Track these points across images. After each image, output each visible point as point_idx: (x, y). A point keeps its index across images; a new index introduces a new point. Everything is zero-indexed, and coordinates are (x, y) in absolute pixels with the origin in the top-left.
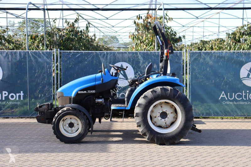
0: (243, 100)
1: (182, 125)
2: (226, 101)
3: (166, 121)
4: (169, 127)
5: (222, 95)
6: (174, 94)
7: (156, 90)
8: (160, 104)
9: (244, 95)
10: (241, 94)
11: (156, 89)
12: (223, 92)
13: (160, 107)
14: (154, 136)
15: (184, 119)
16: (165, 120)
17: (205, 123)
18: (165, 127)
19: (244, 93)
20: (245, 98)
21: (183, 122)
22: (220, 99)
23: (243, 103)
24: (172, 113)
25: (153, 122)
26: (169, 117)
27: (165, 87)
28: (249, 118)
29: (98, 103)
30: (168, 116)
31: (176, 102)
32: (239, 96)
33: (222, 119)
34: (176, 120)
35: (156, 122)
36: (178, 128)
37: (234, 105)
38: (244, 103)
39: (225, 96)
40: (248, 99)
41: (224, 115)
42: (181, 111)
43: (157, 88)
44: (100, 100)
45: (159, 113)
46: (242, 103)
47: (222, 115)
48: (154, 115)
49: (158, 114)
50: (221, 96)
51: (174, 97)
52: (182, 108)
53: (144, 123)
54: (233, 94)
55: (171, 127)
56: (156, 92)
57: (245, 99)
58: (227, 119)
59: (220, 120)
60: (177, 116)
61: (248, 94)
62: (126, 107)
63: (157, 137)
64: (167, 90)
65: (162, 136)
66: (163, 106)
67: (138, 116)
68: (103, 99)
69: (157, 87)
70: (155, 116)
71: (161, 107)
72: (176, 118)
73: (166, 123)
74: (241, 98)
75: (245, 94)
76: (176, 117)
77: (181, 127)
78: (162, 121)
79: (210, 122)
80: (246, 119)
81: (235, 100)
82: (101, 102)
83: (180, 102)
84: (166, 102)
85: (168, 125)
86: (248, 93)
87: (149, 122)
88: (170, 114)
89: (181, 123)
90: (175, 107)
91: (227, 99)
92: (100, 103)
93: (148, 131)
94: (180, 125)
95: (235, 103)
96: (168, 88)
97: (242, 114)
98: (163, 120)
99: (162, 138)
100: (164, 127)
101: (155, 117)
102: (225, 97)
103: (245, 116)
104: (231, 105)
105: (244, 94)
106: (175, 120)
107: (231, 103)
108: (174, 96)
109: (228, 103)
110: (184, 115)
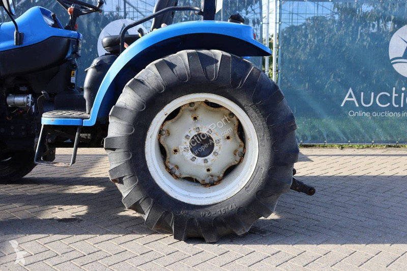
0: (392, 109)
1: (261, 177)
2: (355, 109)
3: (210, 162)
4: (220, 180)
5: (349, 97)
6: (234, 75)
7: (173, 62)
8: (191, 111)
9: (395, 97)
10: (389, 95)
11: (176, 57)
12: (350, 90)
13: (191, 120)
14: (167, 213)
15: (266, 159)
16: (206, 161)
17: (310, 157)
18: (207, 181)
19: (396, 93)
20: (396, 104)
21: (264, 170)
22: (342, 105)
23: (391, 114)
24: (228, 138)
25: (171, 167)
26: (220, 152)
27: (204, 52)
28: (394, 147)
29: (16, 107)
30: (216, 148)
31: (240, 100)
32: (384, 99)
33: (342, 148)
34: (240, 161)
35: (177, 167)
36: (246, 187)
37: (374, 118)
38: (393, 115)
39: (354, 99)
40: (402, 106)
41: (349, 141)
42: (257, 131)
43: (180, 55)
44: (19, 100)
45: (187, 137)
46: (389, 115)
47: (346, 140)
48: (170, 144)
49: (184, 140)
50: (346, 99)
51: (234, 83)
52: (260, 122)
53: (132, 170)
54: (373, 94)
55: (224, 182)
56: (171, 66)
57: (398, 106)
58: (353, 150)
59: (337, 151)
60: (245, 148)
61: (403, 94)
62: (83, 119)
63: (176, 217)
64: (212, 60)
65: (192, 213)
66: (201, 114)
67: (114, 150)
68: (30, 96)
69: (178, 53)
70: (173, 147)
71: (195, 118)
72: (241, 155)
73: (208, 170)
74: (389, 104)
75: (397, 95)
76: (241, 149)
77: (256, 185)
78: (195, 163)
79: (320, 156)
80: (390, 148)
81: (374, 108)
82: (24, 104)
83: (255, 101)
84: (207, 103)
85: (218, 174)
86: (403, 92)
87: (150, 169)
88: (221, 143)
89: (256, 170)
90: (238, 120)
91: (357, 105)
92: (21, 109)
93: (146, 198)
94: (253, 177)
95: (374, 114)
96: (215, 55)
97: (389, 139)
98: (200, 160)
99: (192, 219)
100: (204, 181)
101: (176, 151)
102: (353, 101)
103: (395, 143)
104: (367, 118)
105: (394, 95)
106: (238, 158)
107: (367, 114)
108: (235, 80)
109: (360, 114)
110: (267, 145)
